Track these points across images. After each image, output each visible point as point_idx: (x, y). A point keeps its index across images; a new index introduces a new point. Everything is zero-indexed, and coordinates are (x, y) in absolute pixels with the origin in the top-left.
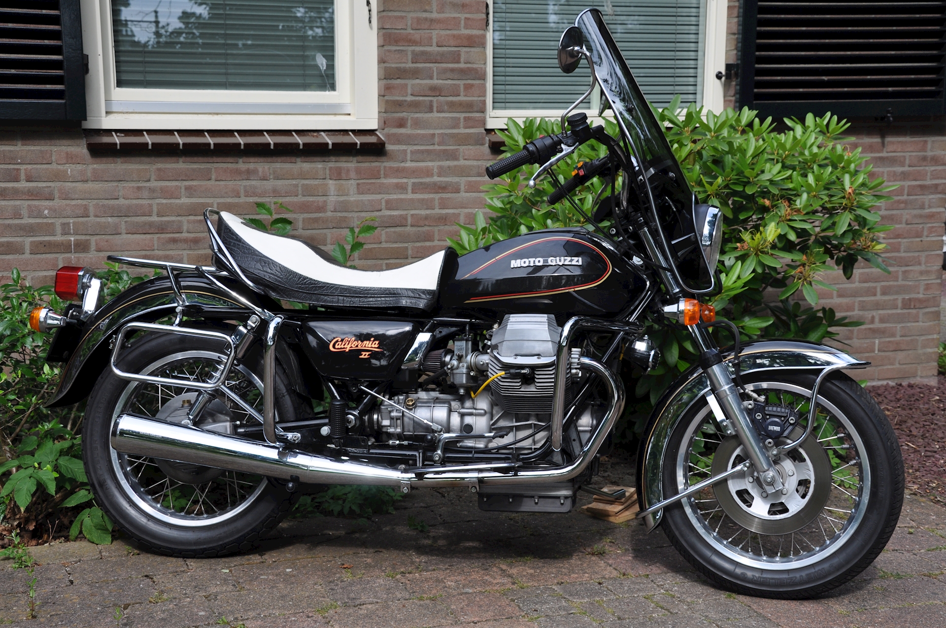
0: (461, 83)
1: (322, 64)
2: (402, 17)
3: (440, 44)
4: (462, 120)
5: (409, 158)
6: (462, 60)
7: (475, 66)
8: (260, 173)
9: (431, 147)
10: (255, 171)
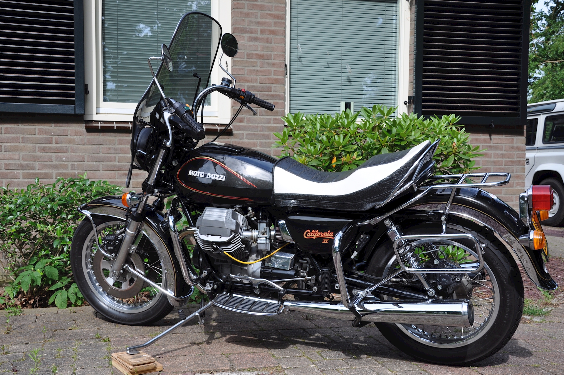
0: (272, 101)
2: (242, 69)
3: (261, 82)
4: (272, 120)
5: (245, 138)
6: (272, 90)
7: (279, 93)
9: (256, 133)
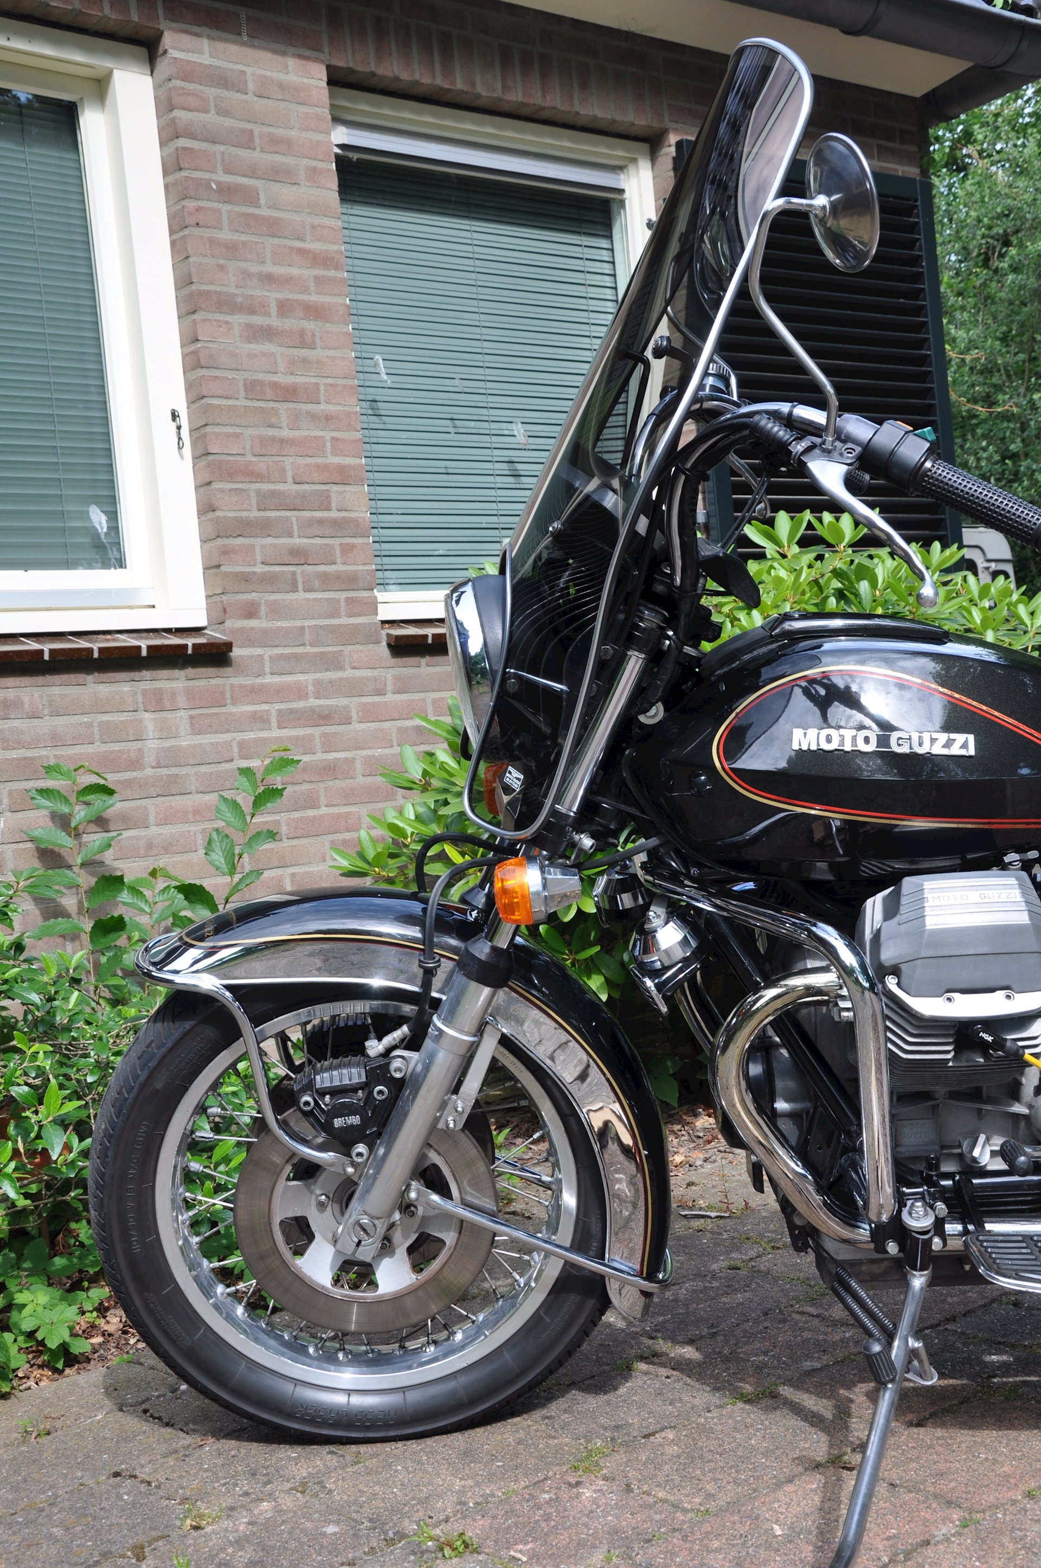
0: (336, 542)
1: (100, 523)
2: (237, 436)
3: (298, 480)
4: (343, 603)
5: (267, 669)
6: (334, 505)
7: (353, 515)
8: (26, 706)
9: (300, 650)
10: (18, 703)
